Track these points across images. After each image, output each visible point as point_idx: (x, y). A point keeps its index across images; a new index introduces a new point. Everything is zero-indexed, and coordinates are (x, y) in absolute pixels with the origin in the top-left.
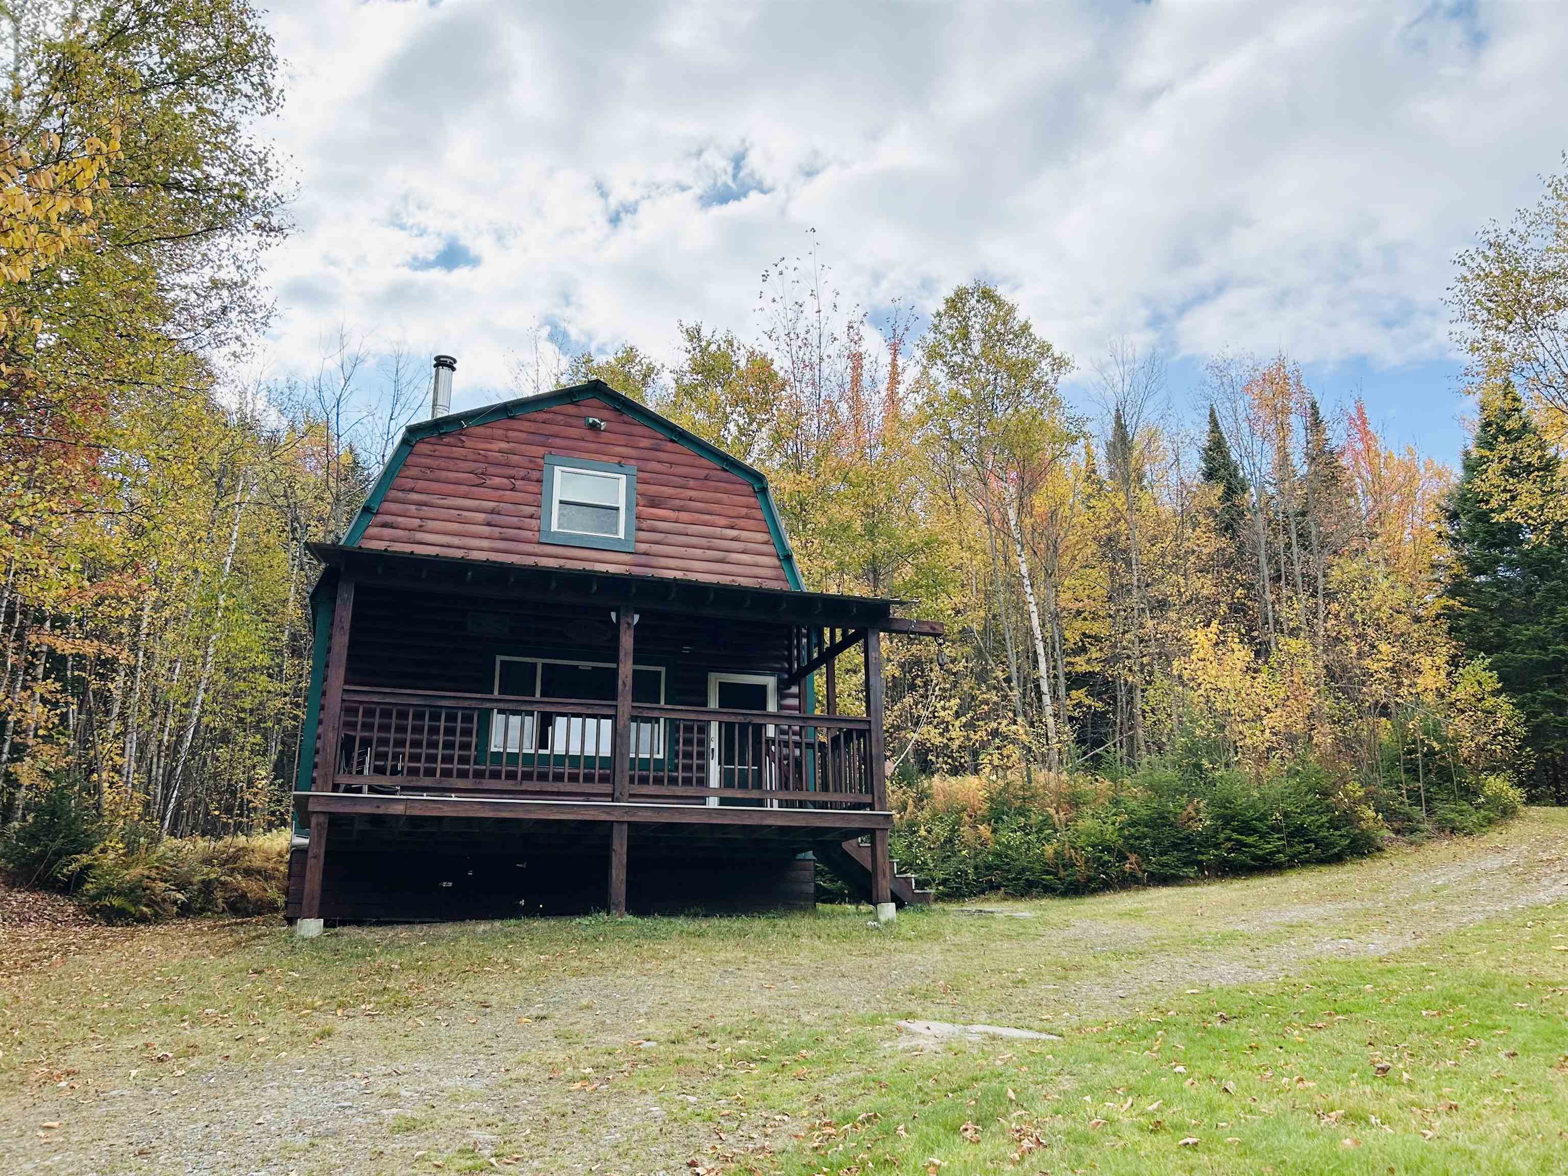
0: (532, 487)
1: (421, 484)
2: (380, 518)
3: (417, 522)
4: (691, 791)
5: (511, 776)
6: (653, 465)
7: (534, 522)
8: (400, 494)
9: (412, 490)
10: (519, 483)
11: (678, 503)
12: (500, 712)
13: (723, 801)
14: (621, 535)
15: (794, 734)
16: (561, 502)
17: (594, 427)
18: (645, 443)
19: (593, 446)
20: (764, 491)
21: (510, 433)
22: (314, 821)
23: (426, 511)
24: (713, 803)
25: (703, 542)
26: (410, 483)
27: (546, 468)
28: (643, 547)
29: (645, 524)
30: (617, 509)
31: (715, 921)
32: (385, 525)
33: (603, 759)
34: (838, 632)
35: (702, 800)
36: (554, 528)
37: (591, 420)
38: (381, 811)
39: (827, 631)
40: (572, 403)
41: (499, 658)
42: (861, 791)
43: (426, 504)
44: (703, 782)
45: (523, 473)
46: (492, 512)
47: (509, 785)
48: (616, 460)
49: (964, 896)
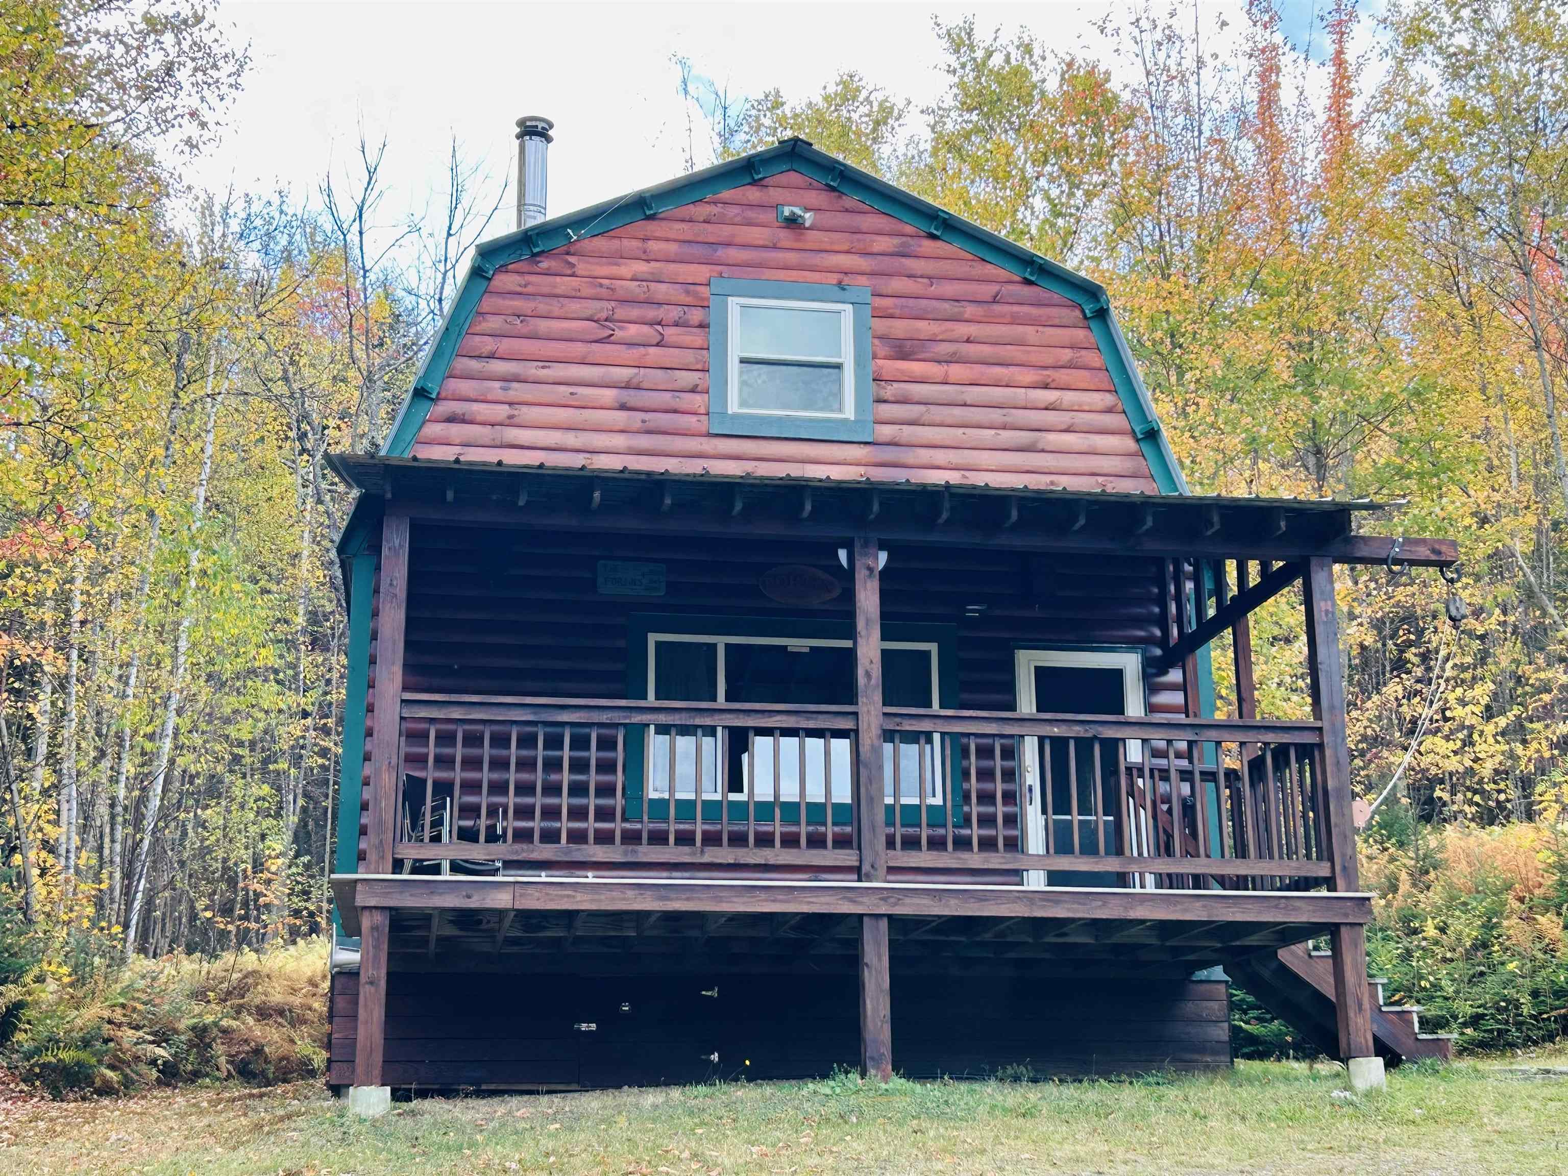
0: (694, 338)
1: (505, 345)
2: (444, 408)
3: (502, 411)
4: (996, 860)
5: (685, 839)
6: (898, 285)
7: (698, 401)
8: (474, 365)
9: (492, 356)
10: (671, 333)
11: (944, 349)
12: (663, 729)
13: (1054, 878)
14: (849, 413)
15: (1178, 756)
16: (743, 361)
17: (793, 222)
18: (883, 244)
19: (792, 257)
20: (1102, 314)
21: (653, 245)
22: (366, 922)
23: (518, 391)
24: (1036, 881)
25: (995, 416)
26: (489, 345)
27: (713, 302)
28: (887, 432)
29: (890, 391)
30: (838, 367)
31: (1051, 1089)
32: (452, 419)
33: (838, 807)
34: (1253, 567)
35: (1016, 874)
36: (733, 407)
37: (787, 211)
38: (474, 903)
39: (1231, 567)
40: (754, 183)
41: (653, 638)
42: (1308, 856)
43: (517, 379)
44: (1015, 844)
45: (675, 313)
46: (627, 386)
47: (683, 854)
48: (834, 278)
49: (1512, 1045)
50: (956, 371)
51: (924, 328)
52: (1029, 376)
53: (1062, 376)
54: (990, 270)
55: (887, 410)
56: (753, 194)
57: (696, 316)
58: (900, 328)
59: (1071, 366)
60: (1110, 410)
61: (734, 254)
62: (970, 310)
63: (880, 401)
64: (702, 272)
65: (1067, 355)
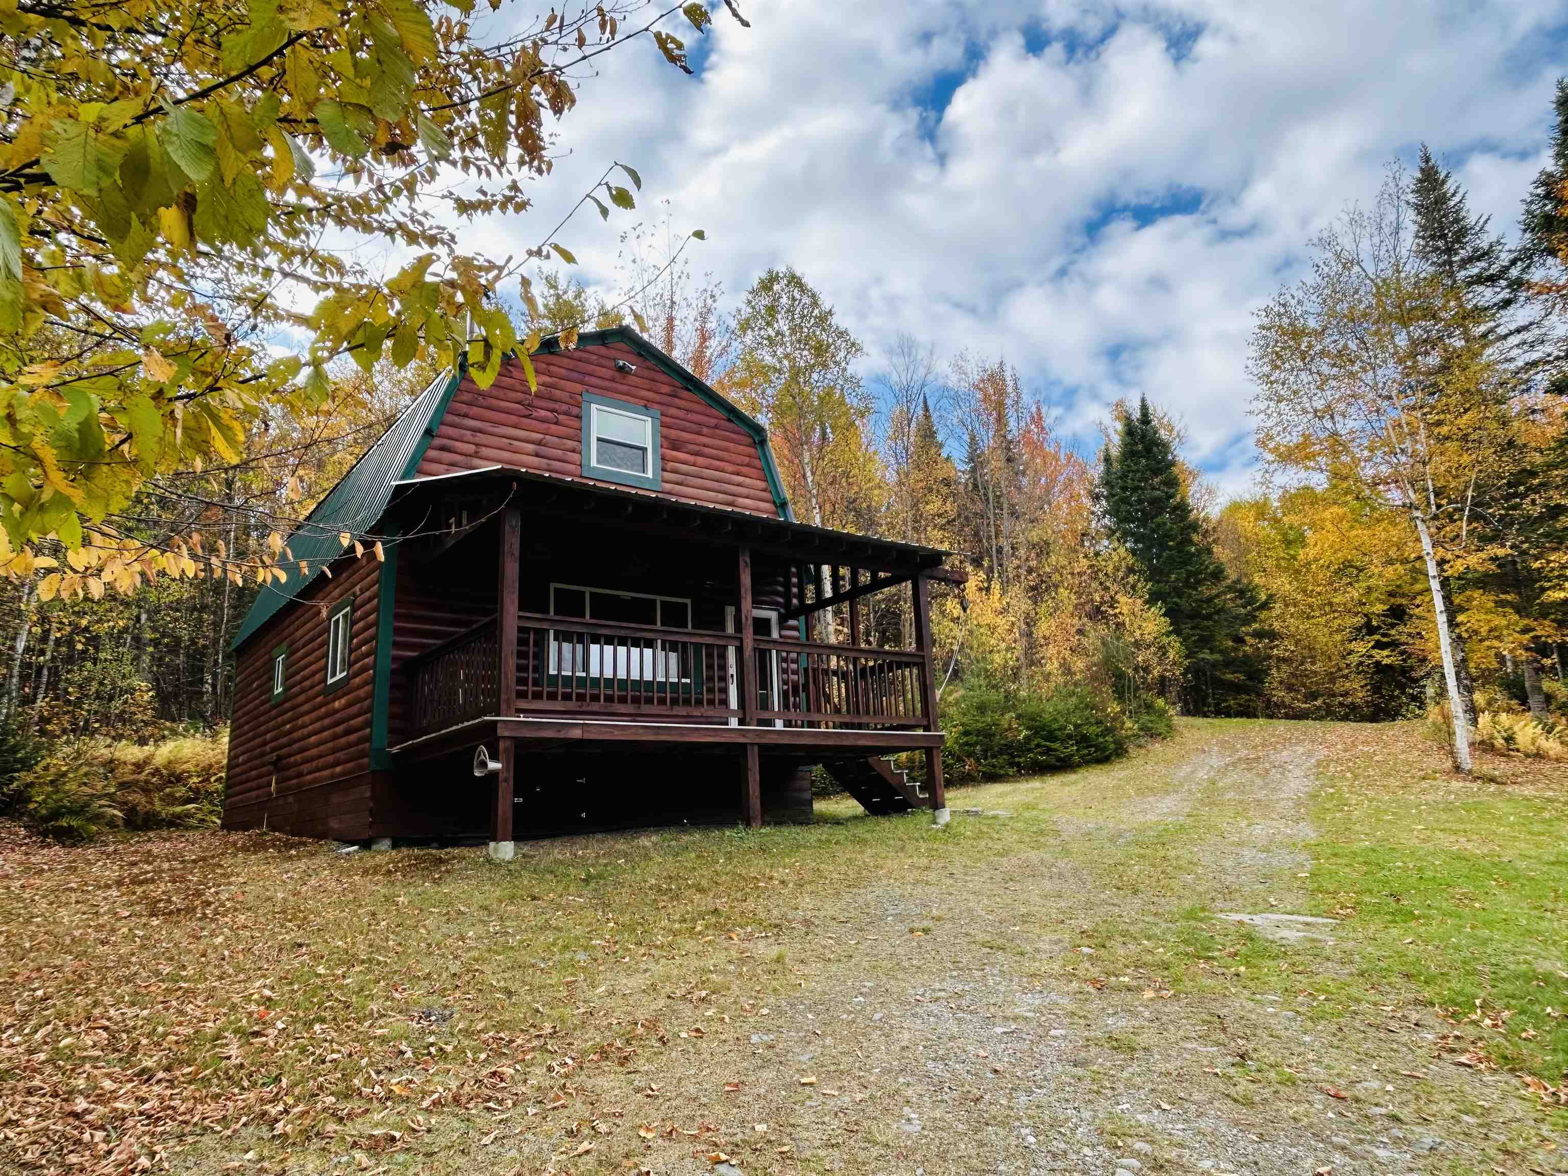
0: (574, 423)
1: (475, 410)
2: (437, 442)
3: (471, 448)
6: (673, 411)
7: (575, 457)
8: (457, 420)
9: (466, 416)
10: (561, 417)
11: (692, 447)
14: (650, 475)
16: (599, 439)
17: (621, 369)
18: (666, 389)
19: (624, 388)
20: (763, 442)
21: (552, 368)
22: (502, 745)
23: (481, 438)
25: (716, 485)
26: (464, 409)
27: (584, 405)
28: (668, 486)
29: (671, 465)
30: (644, 450)
32: (443, 448)
36: (594, 463)
37: (621, 363)
38: (562, 735)
41: (553, 586)
43: (481, 431)
45: (564, 407)
46: (539, 443)
48: (643, 402)
50: (700, 460)
51: (686, 436)
52: (731, 468)
53: (744, 469)
54: (714, 412)
55: (667, 475)
56: (603, 350)
57: (575, 411)
58: (674, 433)
59: (748, 465)
60: (764, 490)
61: (594, 380)
62: (705, 430)
63: (664, 470)
64: (579, 387)
65: (747, 460)
